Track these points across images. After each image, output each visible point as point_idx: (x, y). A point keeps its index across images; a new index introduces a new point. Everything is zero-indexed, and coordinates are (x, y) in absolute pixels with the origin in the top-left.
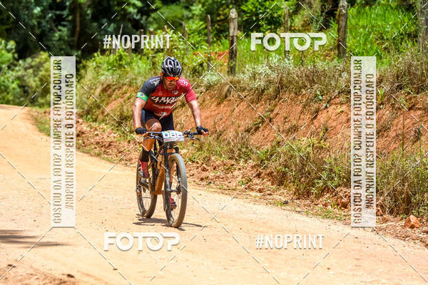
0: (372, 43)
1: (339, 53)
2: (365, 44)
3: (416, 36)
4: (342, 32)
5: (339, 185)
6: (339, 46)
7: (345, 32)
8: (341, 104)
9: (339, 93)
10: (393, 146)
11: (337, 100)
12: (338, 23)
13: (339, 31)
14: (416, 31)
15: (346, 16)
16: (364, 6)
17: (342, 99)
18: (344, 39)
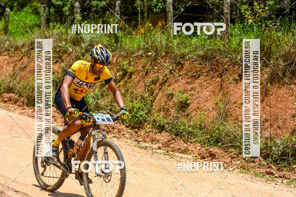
0: (20, 28)
1: (5, 32)
2: (17, 28)
3: (40, 26)
4: (7, 22)
5: (4, 93)
6: (5, 29)
7: (8, 23)
8: (6, 55)
9: (5, 50)
10: (28, 75)
11: (4, 54)
12: (5, 19)
13: (5, 22)
14: (40, 24)
15: (9, 15)
16: (17, 11)
17: (6, 53)
18: (8, 26)
